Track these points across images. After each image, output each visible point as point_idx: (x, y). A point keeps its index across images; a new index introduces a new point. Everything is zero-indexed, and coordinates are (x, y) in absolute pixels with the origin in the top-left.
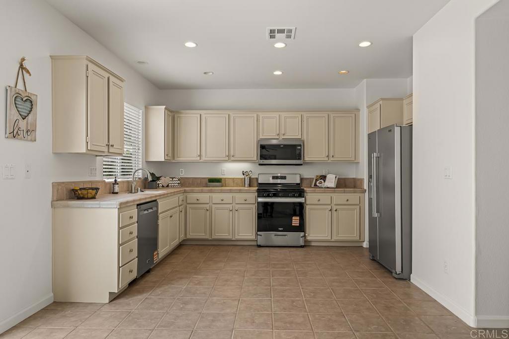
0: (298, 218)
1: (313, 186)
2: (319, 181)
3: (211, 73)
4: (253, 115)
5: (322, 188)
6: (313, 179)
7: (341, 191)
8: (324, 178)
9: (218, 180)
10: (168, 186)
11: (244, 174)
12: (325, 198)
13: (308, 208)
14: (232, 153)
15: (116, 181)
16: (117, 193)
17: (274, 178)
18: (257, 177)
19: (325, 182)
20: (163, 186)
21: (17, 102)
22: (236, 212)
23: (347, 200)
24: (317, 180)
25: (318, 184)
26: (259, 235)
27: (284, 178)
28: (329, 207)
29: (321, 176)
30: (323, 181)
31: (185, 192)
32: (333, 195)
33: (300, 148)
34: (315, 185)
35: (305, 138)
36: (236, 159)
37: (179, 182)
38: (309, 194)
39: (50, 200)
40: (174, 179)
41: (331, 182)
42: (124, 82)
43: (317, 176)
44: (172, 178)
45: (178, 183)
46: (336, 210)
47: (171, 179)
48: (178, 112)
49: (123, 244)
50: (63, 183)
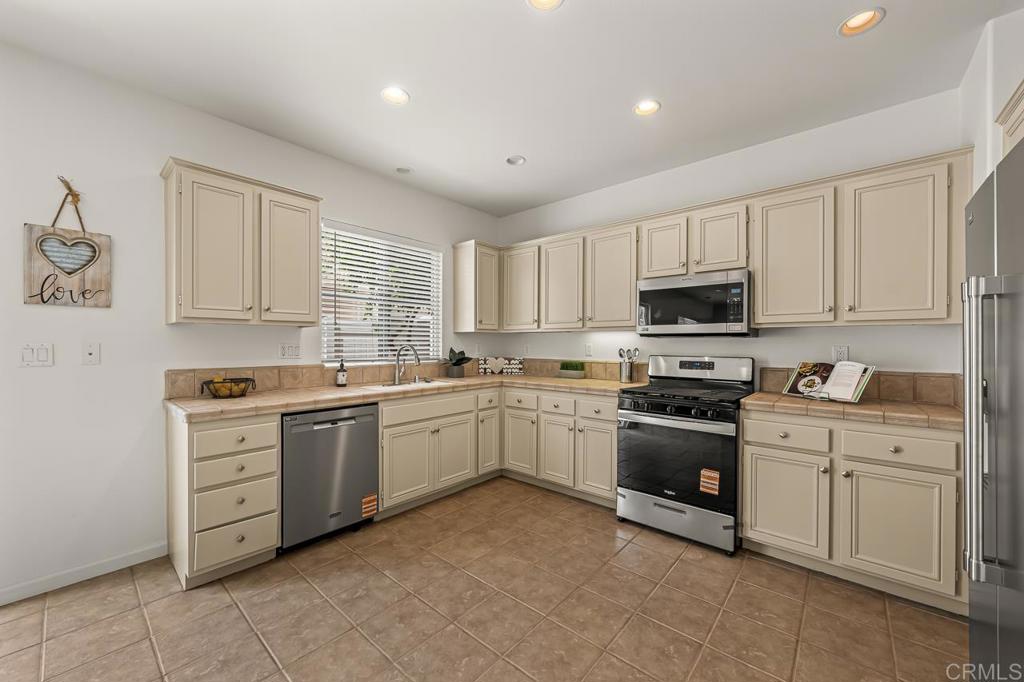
0: (716, 475)
1: (785, 392)
2: (805, 380)
3: (522, 161)
4: (628, 230)
5: (811, 399)
6: (789, 371)
7: (875, 416)
8: (824, 370)
9: (579, 366)
10: (501, 372)
11: (621, 355)
12: (808, 431)
13: (748, 453)
14: (589, 314)
15: (342, 365)
16: (344, 385)
17: (683, 365)
18: (644, 361)
19: (824, 382)
20: (493, 372)
21: (45, 248)
22: (581, 435)
23: (897, 450)
24: (801, 376)
25: (801, 388)
26: (621, 495)
27: (710, 366)
28: (825, 463)
29: (815, 365)
30: (817, 380)
31: (501, 385)
32: (839, 427)
33: (739, 291)
34: (794, 389)
35: (756, 265)
36: (598, 325)
37: (521, 366)
38: (753, 415)
39: (163, 396)
40: (512, 362)
41: (845, 383)
42: (321, 202)
43: (805, 365)
44: (510, 360)
45: (520, 369)
46: (848, 475)
47: (507, 362)
48: (509, 249)
49: (200, 490)
50: (194, 370)
